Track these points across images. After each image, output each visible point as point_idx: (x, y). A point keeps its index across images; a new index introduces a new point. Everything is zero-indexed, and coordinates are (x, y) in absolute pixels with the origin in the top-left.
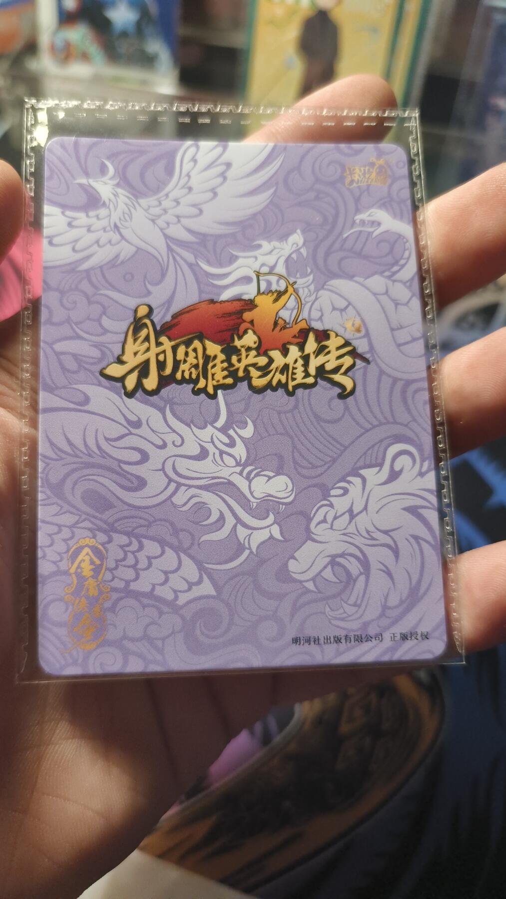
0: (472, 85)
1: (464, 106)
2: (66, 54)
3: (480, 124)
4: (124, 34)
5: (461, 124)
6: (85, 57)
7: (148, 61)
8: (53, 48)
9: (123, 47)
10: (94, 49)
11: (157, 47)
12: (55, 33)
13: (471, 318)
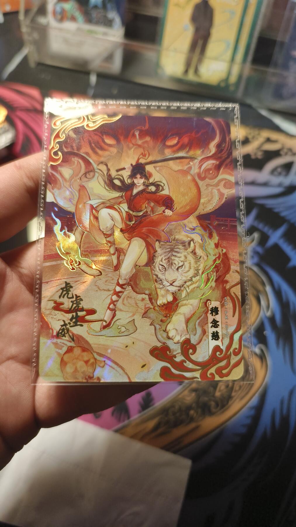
0: (282, 44)
1: (278, 56)
2: (62, 16)
3: (286, 67)
4: (96, 7)
5: (276, 65)
6: (73, 19)
7: (109, 23)
8: (54, 13)
9: (94, 14)
10: (78, 15)
11: (113, 15)
12: (56, 4)
13: (279, 170)
